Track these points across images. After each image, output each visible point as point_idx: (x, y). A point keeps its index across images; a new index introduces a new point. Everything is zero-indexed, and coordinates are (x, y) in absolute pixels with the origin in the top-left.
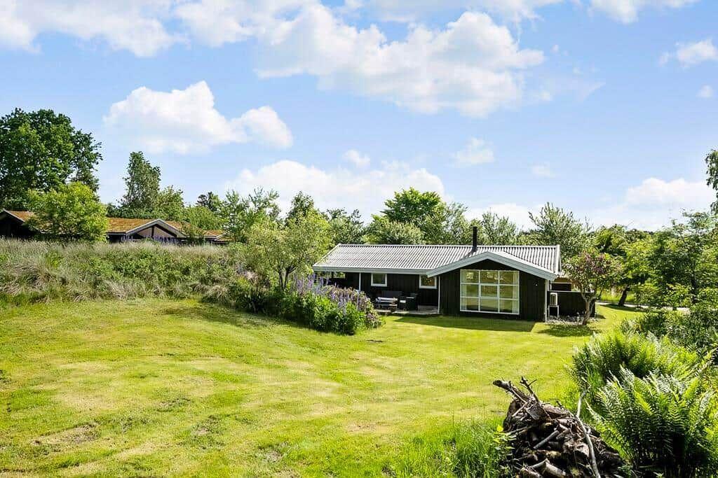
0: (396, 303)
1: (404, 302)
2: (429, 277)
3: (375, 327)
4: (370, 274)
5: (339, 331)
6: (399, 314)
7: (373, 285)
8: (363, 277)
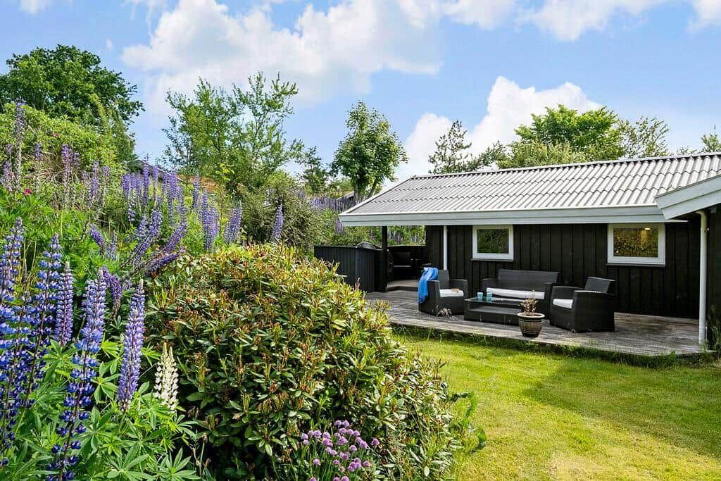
4: (469, 229)
6: (552, 346)
7: (476, 255)
8: (453, 237)
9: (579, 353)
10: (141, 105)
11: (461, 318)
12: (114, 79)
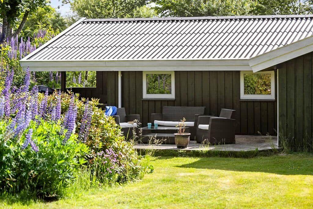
0: (189, 129)
1: (205, 127)
3: (121, 180)
4: (140, 74)
5: (16, 191)
6: (194, 151)
7: (146, 96)
9: (209, 154)
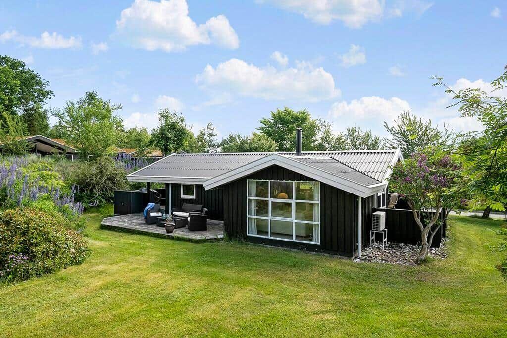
2: (206, 189)
7: (183, 196)
8: (174, 188)
10: (52, 92)
11: (155, 226)
12: (33, 78)
